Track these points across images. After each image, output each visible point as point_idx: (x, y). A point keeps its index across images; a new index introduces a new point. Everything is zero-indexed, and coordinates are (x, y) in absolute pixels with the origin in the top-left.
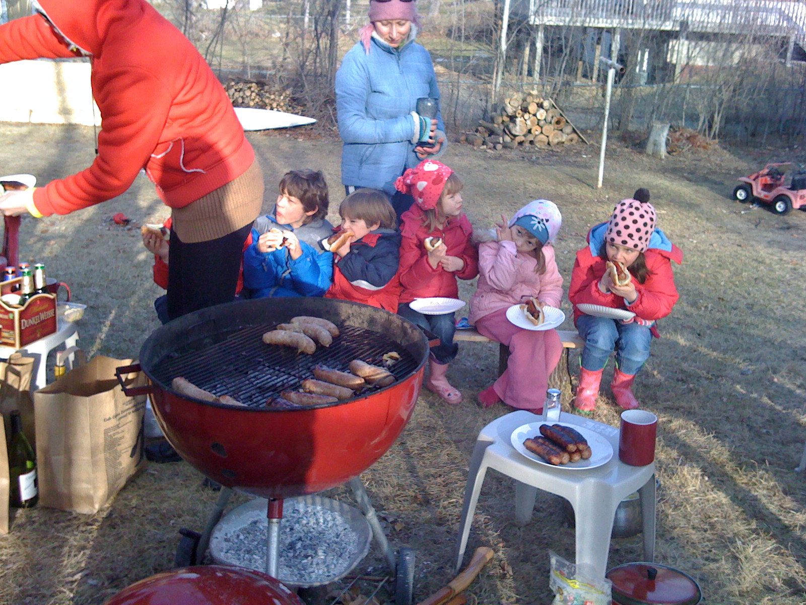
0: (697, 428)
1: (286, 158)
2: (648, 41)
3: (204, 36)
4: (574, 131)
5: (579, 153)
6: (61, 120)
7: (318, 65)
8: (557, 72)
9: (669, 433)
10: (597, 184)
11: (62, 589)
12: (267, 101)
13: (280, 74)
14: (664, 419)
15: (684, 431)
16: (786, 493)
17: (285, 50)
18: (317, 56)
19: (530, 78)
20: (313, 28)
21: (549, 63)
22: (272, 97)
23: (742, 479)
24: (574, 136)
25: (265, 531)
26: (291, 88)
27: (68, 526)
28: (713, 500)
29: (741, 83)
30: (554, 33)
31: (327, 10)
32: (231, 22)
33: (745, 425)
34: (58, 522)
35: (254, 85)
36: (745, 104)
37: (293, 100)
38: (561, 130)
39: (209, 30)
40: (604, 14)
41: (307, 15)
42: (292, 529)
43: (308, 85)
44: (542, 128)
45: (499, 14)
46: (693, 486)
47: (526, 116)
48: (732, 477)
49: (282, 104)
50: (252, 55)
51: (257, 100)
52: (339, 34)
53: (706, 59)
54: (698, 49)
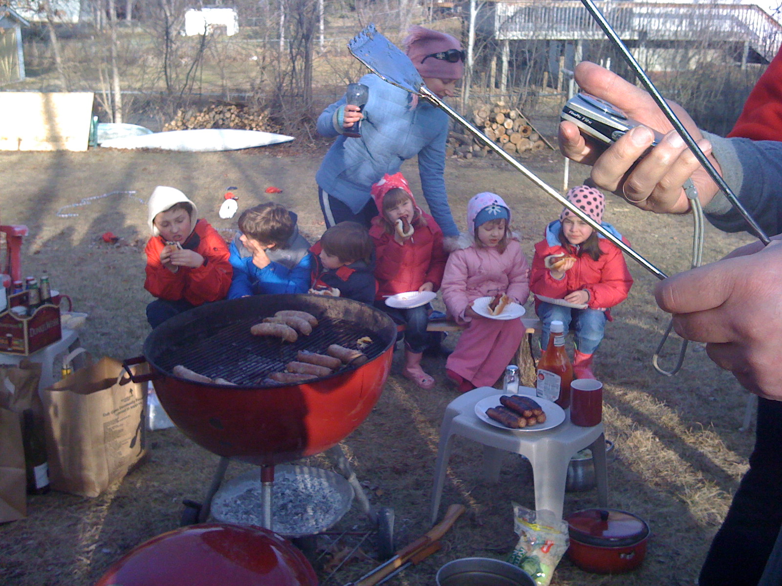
0: (650, 399)
1: (266, 174)
2: (608, 51)
3: (183, 61)
4: (540, 138)
5: (545, 159)
6: (50, 147)
7: (294, 85)
8: (523, 84)
9: (624, 404)
10: (563, 186)
11: (80, 557)
12: (246, 122)
13: (259, 95)
14: (620, 393)
15: (637, 402)
16: (729, 448)
17: (262, 73)
18: (293, 78)
19: (498, 90)
20: (288, 51)
21: (514, 76)
22: (251, 117)
23: (690, 440)
24: (541, 143)
25: (260, 497)
26: (269, 109)
27: (80, 508)
28: (663, 458)
29: (698, 87)
30: (519, 47)
31: (300, 34)
32: (210, 48)
33: (694, 395)
34: (71, 505)
35: (233, 107)
36: (703, 106)
37: (272, 119)
38: (528, 138)
39: (188, 56)
40: (566, 27)
41: (282, 39)
42: (283, 494)
43: (285, 105)
44: (509, 136)
45: (466, 32)
46: (646, 447)
47: (494, 126)
48: (680, 438)
49: (261, 124)
50: (230, 78)
51: (236, 121)
52: (314, 56)
53: (663, 67)
54: (656, 57)
